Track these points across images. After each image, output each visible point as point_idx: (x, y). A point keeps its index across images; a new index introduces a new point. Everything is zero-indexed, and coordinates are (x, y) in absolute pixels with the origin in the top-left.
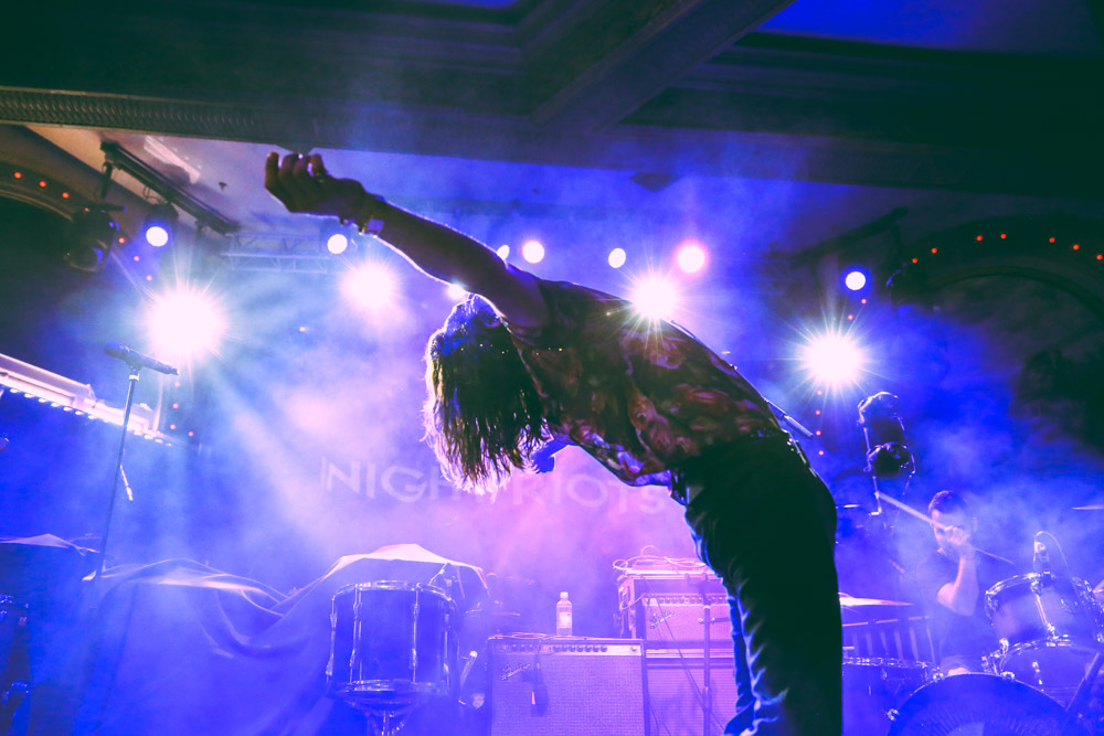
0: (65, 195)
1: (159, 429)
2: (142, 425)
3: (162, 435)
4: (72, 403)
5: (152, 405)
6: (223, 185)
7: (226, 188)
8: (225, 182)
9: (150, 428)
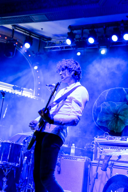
0: (6, 38)
1: (35, 95)
2: (31, 94)
3: (36, 97)
4: (12, 91)
5: (33, 89)
6: (42, 29)
7: (43, 30)
8: (42, 28)
9: (33, 95)
